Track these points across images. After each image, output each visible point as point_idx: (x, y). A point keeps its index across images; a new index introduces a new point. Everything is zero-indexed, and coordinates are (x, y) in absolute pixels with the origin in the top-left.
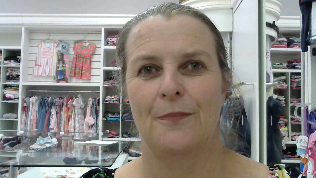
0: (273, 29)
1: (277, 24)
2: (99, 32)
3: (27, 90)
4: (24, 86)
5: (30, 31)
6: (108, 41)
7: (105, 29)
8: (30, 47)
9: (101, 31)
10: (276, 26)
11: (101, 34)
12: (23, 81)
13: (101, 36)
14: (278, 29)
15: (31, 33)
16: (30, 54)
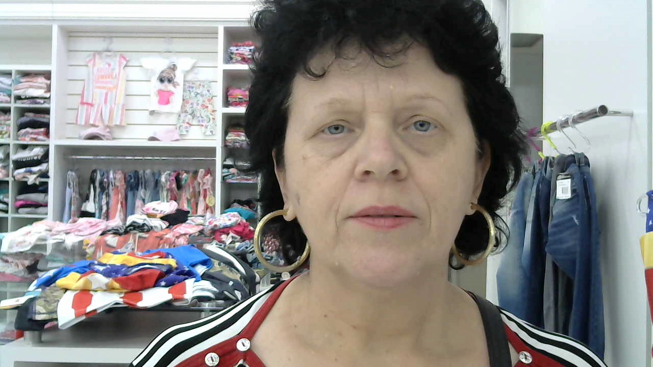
2: (213, 35)
3: (65, 155)
4: (58, 147)
6: (232, 53)
7: (226, 29)
8: (70, 65)
9: (217, 33)
11: (217, 38)
12: (58, 137)
13: (217, 44)
15: (70, 36)
16: (69, 80)
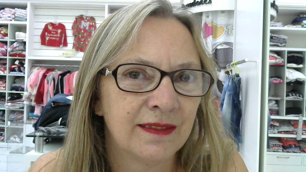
0: (273, 8)
1: (276, 3)
2: (103, 8)
3: (32, 64)
4: (30, 60)
5: (36, 6)
7: (108, 6)
8: (36, 22)
9: (105, 8)
10: (276, 5)
11: (105, 10)
12: (29, 56)
13: (104, 13)
14: (278, 8)
15: (36, 8)
16: (35, 29)
